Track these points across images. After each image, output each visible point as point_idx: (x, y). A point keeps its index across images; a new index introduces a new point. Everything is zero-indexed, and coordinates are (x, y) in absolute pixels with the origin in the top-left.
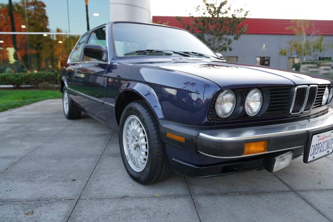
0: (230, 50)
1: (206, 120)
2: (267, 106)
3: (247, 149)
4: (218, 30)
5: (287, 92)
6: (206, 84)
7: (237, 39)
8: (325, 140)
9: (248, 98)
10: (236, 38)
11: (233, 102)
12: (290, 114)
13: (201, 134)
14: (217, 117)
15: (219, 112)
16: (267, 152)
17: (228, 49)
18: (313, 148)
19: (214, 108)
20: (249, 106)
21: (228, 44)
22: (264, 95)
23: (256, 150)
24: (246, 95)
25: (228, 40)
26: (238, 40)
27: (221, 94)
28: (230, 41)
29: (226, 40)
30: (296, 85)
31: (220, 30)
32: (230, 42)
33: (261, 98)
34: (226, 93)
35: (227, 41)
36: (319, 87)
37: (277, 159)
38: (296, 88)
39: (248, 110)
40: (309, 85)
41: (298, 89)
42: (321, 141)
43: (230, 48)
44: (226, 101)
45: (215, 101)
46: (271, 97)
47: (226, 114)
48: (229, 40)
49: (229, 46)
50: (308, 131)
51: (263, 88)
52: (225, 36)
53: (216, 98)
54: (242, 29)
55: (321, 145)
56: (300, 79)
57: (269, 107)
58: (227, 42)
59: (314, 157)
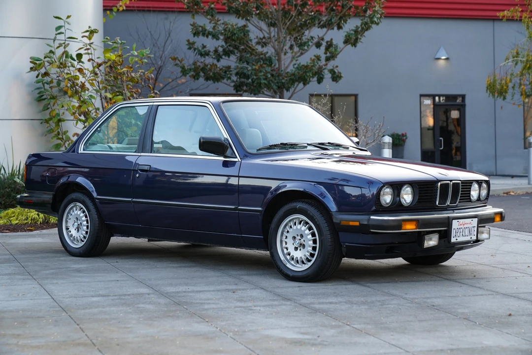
0: (336, 77)
1: (374, 208)
2: (417, 198)
3: (404, 227)
4: (294, 13)
5: (433, 187)
6: (370, 182)
7: (354, 44)
8: (465, 226)
9: (403, 192)
10: (352, 40)
11: (392, 195)
12: (437, 206)
13: (372, 217)
14: (381, 205)
15: (383, 202)
16: (418, 230)
17: (327, 76)
18: (455, 231)
19: (379, 199)
20: (403, 198)
21: (328, 59)
22: (414, 189)
23: (410, 227)
24: (401, 189)
25: (324, 44)
26: (359, 45)
27: (383, 189)
28: (332, 49)
29: (318, 45)
30: (438, 181)
31: (300, 14)
32: (331, 51)
33: (412, 192)
34: (387, 188)
35: (323, 48)
36: (462, 183)
37: (427, 237)
38: (439, 184)
39: (402, 201)
40: (451, 181)
41: (441, 185)
42: (462, 226)
43: (332, 72)
44: (387, 194)
45: (380, 194)
46: (420, 191)
47: (387, 204)
48: (330, 45)
49: (331, 64)
50: (448, 217)
51: (413, 184)
52: (316, 32)
53: (381, 191)
54: (369, 12)
55: (462, 229)
56: (444, 176)
57: (419, 199)
58: (321, 52)
59: (457, 239)
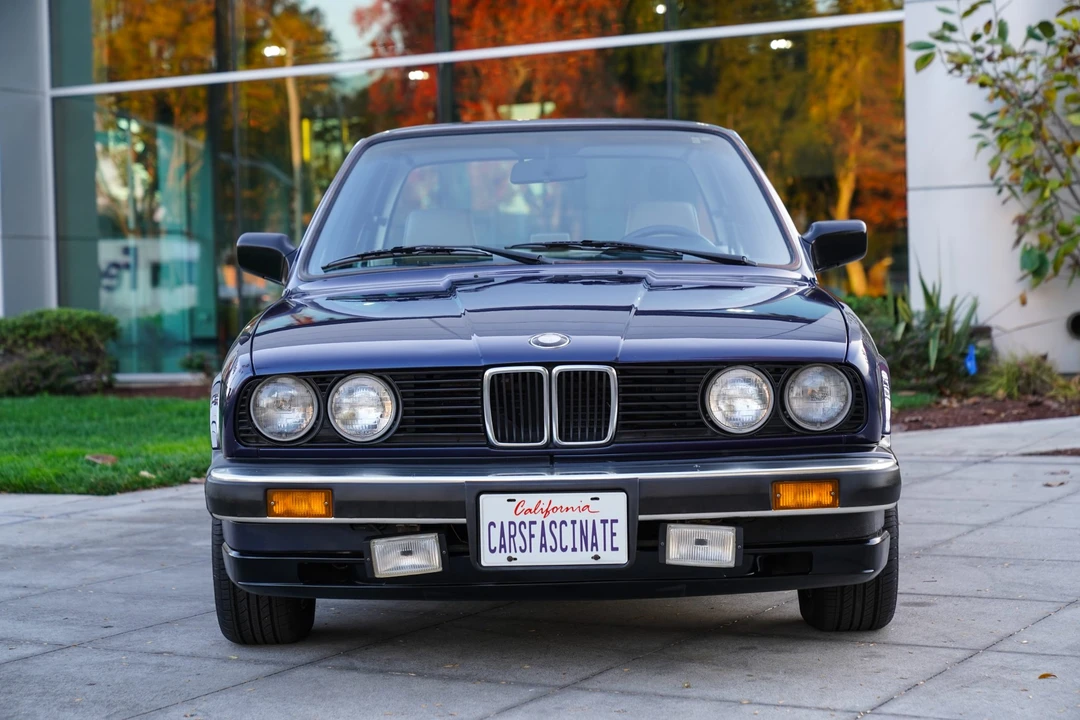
9: (340, 399)
12: (495, 446)
14: (261, 436)
15: (264, 429)
16: (333, 519)
19: (248, 417)
27: (265, 389)
30: (485, 366)
36: (625, 372)
38: (486, 375)
40: (548, 365)
41: (493, 377)
42: (536, 517)
50: (460, 485)
55: (536, 530)
59: (510, 559)
